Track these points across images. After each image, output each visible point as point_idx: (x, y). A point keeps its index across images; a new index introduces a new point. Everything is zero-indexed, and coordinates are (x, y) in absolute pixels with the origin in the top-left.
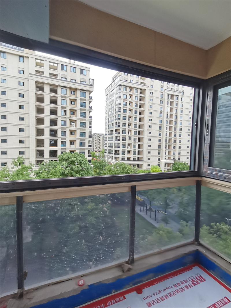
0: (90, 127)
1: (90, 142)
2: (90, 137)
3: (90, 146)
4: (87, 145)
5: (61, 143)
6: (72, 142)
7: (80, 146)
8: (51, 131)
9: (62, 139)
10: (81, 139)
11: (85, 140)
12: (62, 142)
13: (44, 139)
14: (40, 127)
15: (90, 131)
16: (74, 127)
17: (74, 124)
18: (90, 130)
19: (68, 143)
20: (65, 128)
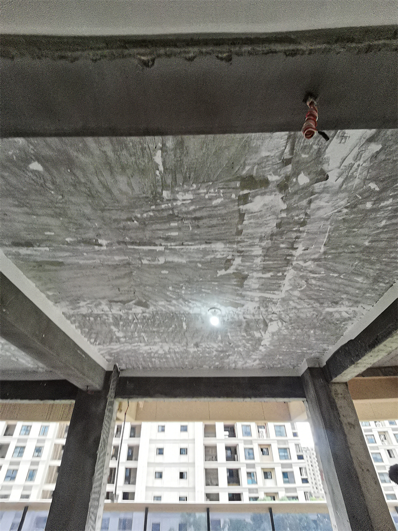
0: (295, 435)
1: (303, 471)
2: (300, 457)
3: (305, 481)
4: (298, 478)
5: (248, 476)
6: (267, 474)
7: (285, 482)
8: (227, 448)
9: (248, 466)
10: (283, 466)
11: (290, 466)
12: (249, 474)
13: (217, 469)
14: (211, 441)
15: (297, 445)
16: (265, 438)
17: (264, 430)
18: (297, 442)
19: (260, 475)
20: (251, 442)
